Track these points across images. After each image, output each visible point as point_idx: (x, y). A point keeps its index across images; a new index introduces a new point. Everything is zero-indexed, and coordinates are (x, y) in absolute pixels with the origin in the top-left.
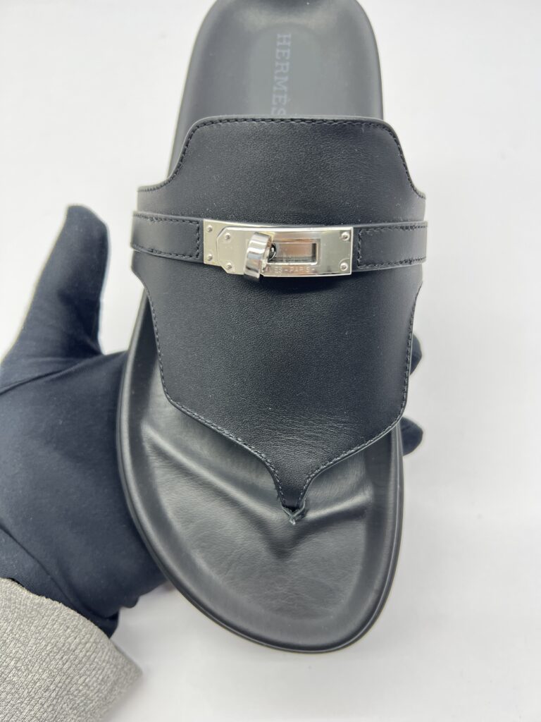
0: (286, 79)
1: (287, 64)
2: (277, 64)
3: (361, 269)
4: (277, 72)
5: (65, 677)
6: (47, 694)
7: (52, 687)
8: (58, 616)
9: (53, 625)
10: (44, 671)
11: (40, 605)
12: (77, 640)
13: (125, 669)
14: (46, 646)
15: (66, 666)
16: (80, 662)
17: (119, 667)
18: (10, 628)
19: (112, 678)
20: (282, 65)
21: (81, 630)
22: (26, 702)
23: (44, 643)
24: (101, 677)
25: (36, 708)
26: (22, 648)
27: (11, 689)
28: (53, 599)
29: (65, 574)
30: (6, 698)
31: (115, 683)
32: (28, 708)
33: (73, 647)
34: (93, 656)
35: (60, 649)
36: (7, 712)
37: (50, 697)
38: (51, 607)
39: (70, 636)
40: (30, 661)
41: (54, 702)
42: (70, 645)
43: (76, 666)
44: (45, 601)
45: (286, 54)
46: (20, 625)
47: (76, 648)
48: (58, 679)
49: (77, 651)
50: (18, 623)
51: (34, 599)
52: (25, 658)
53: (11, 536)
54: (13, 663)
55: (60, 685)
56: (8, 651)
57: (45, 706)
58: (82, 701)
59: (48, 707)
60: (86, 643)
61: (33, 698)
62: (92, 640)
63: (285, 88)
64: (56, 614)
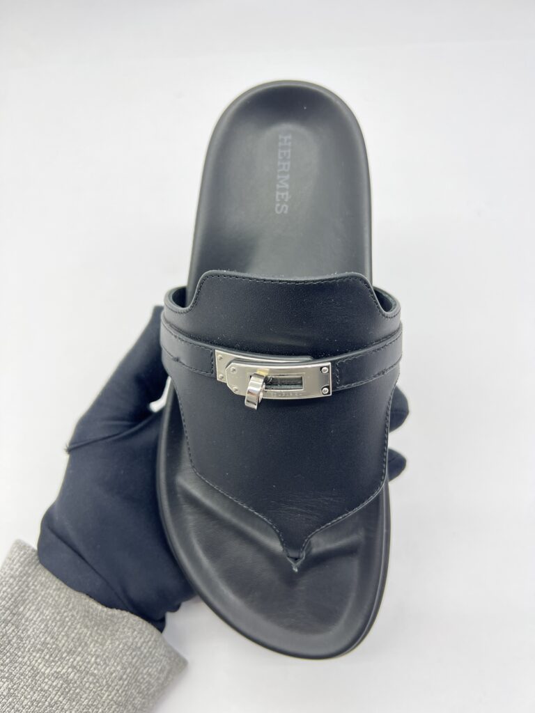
0: (287, 177)
1: (289, 163)
2: (279, 163)
3: (340, 388)
4: (279, 171)
5: (133, 669)
6: (121, 682)
7: (125, 677)
8: (127, 622)
9: (123, 629)
10: (118, 664)
11: (112, 616)
12: (142, 640)
13: (176, 660)
14: (119, 645)
15: (134, 660)
16: (145, 657)
17: (173, 659)
18: (89, 633)
19: (168, 667)
20: (284, 164)
21: (144, 632)
22: (105, 689)
23: (117, 643)
24: (160, 668)
25: (113, 693)
26: (101, 647)
27: (93, 680)
28: (122, 609)
29: (125, 591)
30: (89, 687)
31: (169, 672)
32: (107, 694)
33: (139, 645)
34: (154, 652)
35: (129, 647)
36: (90, 697)
37: (123, 684)
38: (121, 616)
39: (137, 637)
40: (107, 657)
41: (126, 688)
42: (137, 643)
43: (142, 659)
44: (116, 612)
45: (287, 154)
46: (97, 630)
47: (142, 646)
48: (128, 671)
49: (143, 648)
50: (96, 628)
51: (107, 611)
52: (103, 654)
53: (83, 559)
54: (93, 659)
55: (130, 675)
56: (89, 650)
57: (120, 692)
58: (146, 687)
59: (122, 692)
60: (148, 642)
61: (110, 686)
62: (153, 639)
63: (287, 186)
64: (125, 620)
